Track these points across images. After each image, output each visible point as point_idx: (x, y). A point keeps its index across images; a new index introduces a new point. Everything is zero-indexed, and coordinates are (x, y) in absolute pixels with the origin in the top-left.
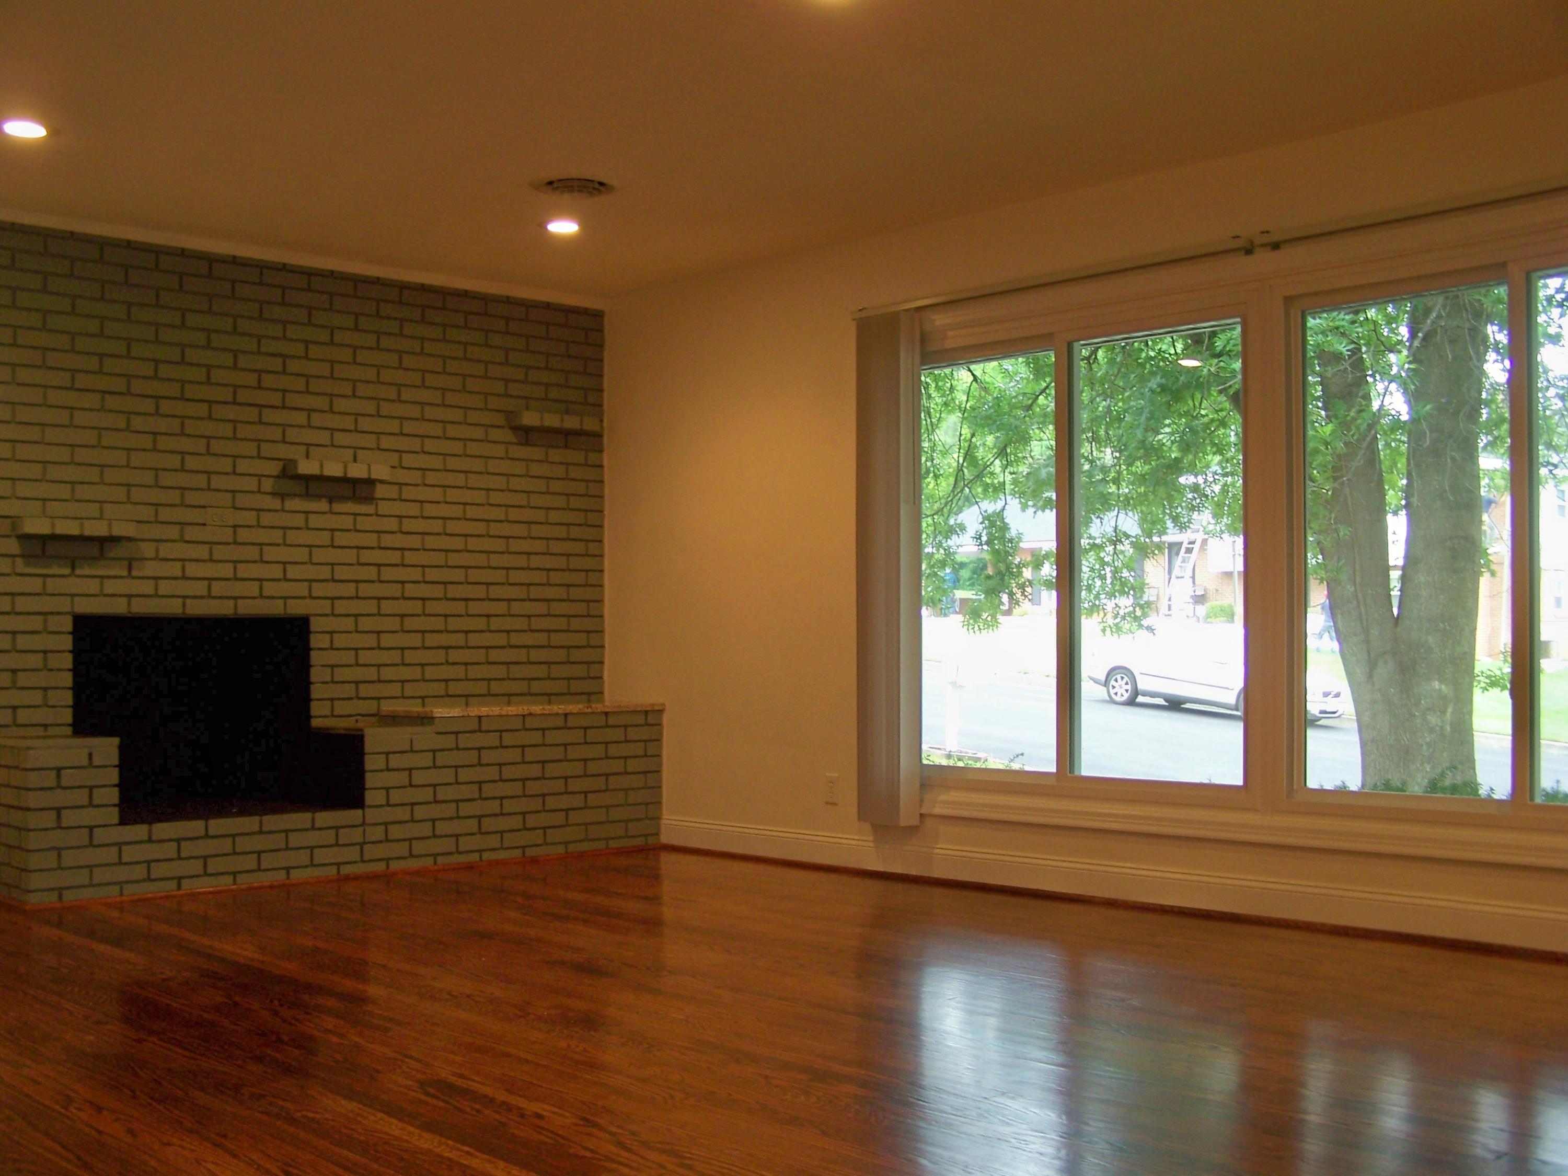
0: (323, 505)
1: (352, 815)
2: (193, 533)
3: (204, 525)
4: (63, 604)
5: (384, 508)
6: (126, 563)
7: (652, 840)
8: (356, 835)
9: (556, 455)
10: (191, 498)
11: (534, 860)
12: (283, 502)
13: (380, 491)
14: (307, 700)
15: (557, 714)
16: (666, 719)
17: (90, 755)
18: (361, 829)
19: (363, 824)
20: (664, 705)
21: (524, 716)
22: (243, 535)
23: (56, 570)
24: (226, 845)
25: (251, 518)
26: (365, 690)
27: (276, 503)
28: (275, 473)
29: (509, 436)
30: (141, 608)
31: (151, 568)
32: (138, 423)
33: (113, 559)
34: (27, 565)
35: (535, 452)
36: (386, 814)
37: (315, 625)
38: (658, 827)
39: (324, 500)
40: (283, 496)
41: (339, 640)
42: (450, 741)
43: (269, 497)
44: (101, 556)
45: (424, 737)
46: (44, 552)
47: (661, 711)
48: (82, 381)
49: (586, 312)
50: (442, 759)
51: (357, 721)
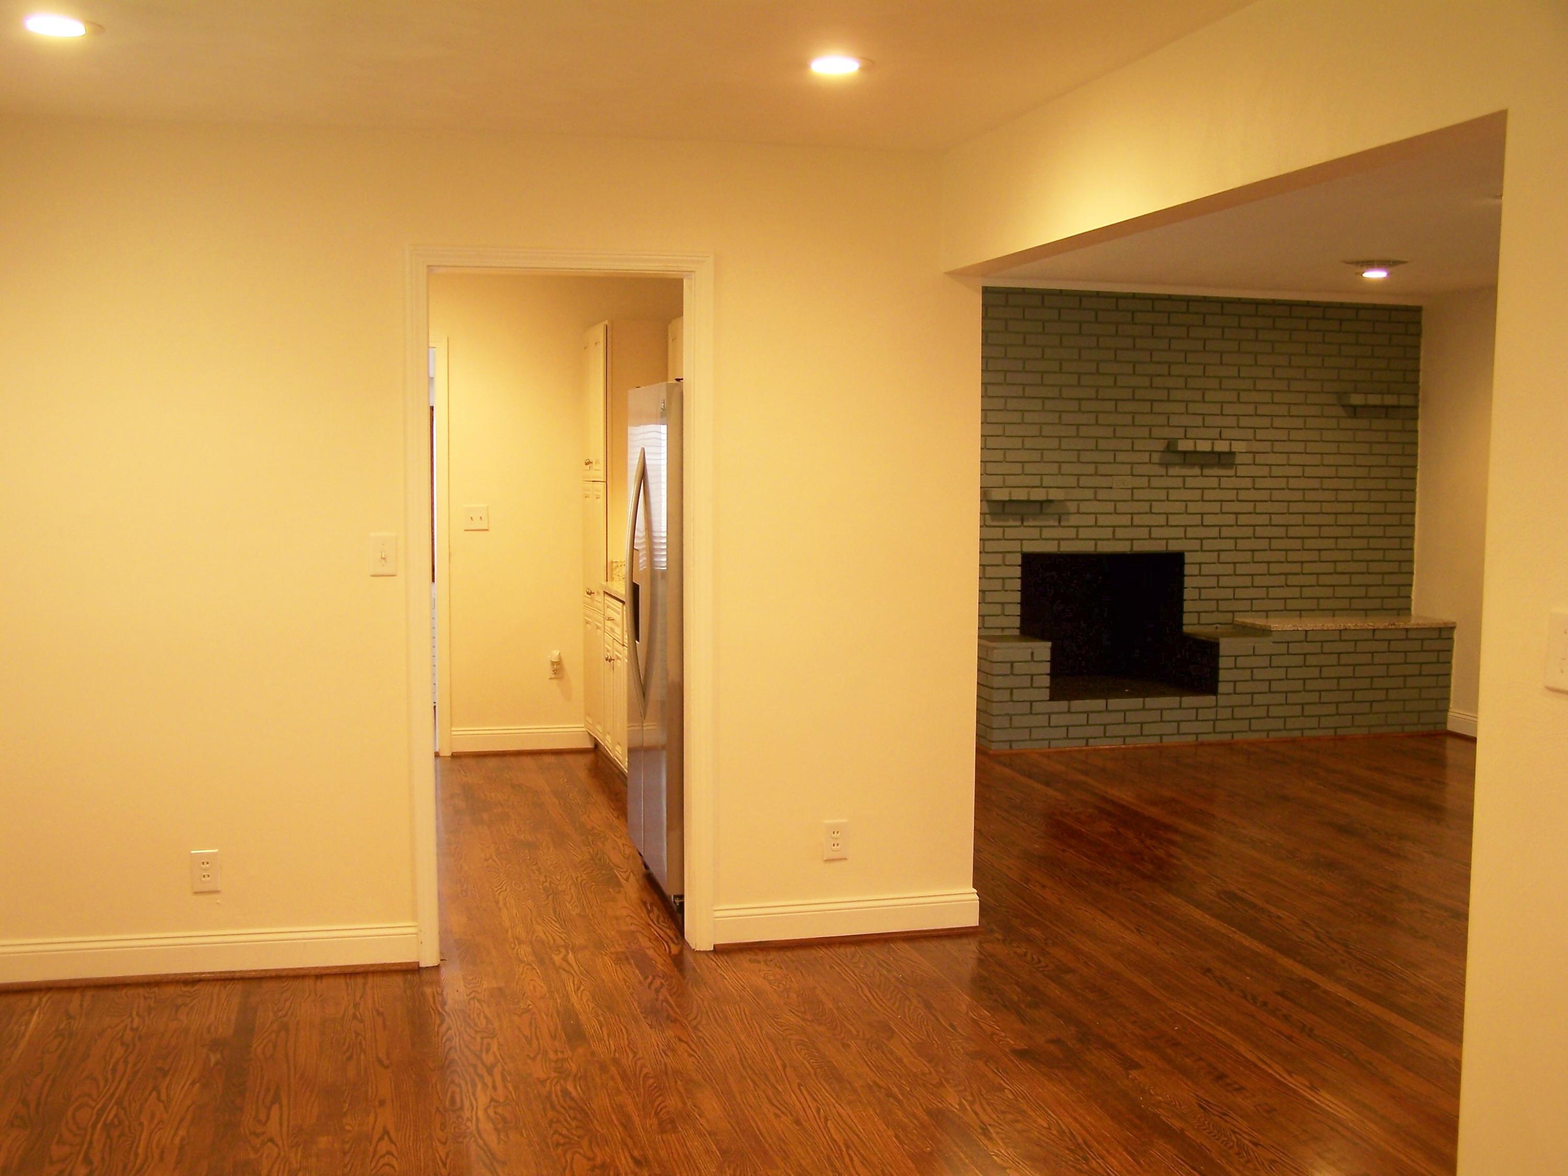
0: (1196, 471)
1: (1209, 700)
2: (1102, 495)
3: (1111, 488)
4: (1016, 546)
5: (1242, 471)
6: (1056, 517)
7: (1439, 727)
8: (1210, 714)
9: (1376, 424)
10: (1102, 469)
11: (1343, 738)
12: (1167, 470)
13: (1238, 459)
14: (1181, 612)
15: (1368, 630)
16: (1456, 635)
17: (1032, 654)
18: (1215, 709)
19: (1216, 706)
20: (1455, 623)
21: (1340, 631)
22: (1138, 494)
23: (1011, 523)
24: (1119, 717)
25: (1143, 482)
26: (1224, 606)
27: (1162, 471)
28: (1162, 450)
29: (1341, 412)
30: (1067, 547)
31: (1074, 520)
32: (1066, 418)
33: (1048, 514)
34: (993, 520)
35: (1363, 423)
36: (1236, 700)
37: (1188, 558)
38: (1446, 717)
39: (1196, 467)
40: (1167, 465)
41: (1206, 570)
42: (1283, 648)
43: (1157, 465)
44: (1041, 513)
45: (1264, 645)
46: (1003, 510)
47: (1452, 628)
48: (1029, 391)
49: (1406, 309)
50: (1276, 661)
51: (1217, 628)
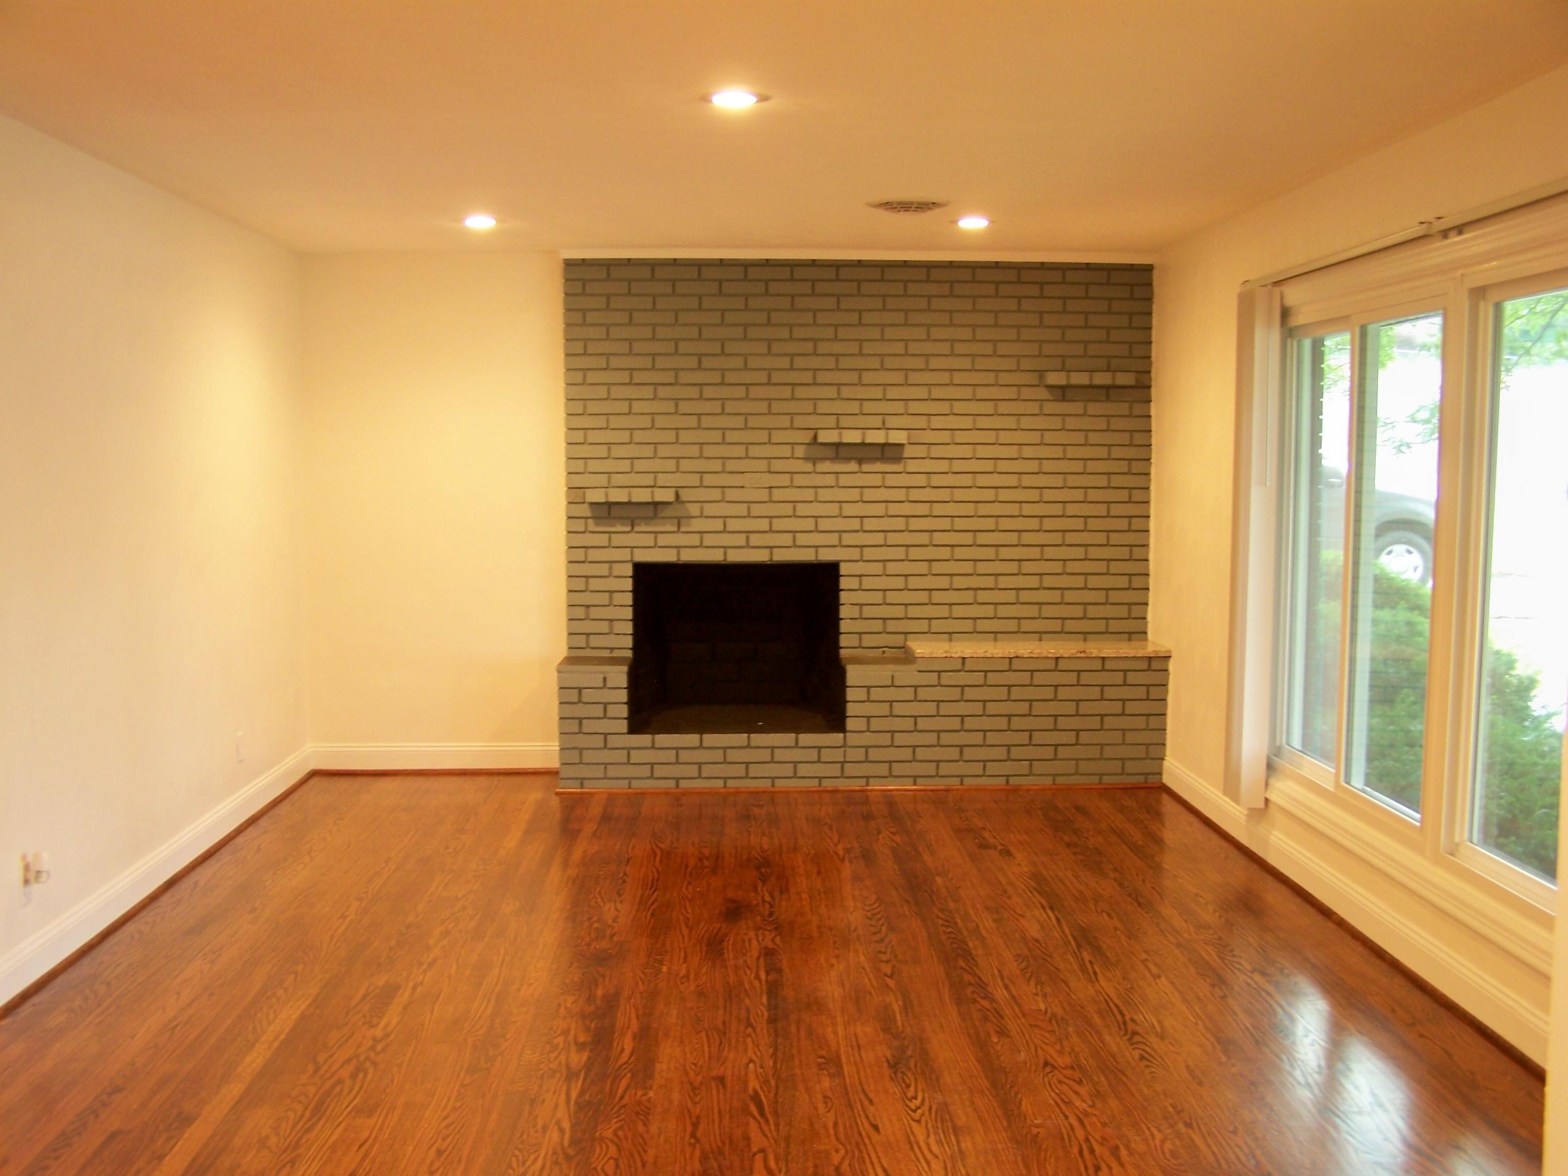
0: (853, 466)
1: (836, 738)
2: (731, 495)
3: (743, 487)
4: (625, 555)
5: (912, 466)
6: (676, 521)
7: (1151, 779)
8: (838, 755)
9: (1093, 408)
10: (731, 465)
11: (1016, 790)
12: (814, 465)
13: (908, 452)
14: (836, 633)
15: (1047, 658)
16: (1172, 666)
17: (605, 679)
18: (843, 749)
19: (844, 746)
20: (1170, 651)
21: (1010, 658)
22: (777, 495)
23: (619, 528)
24: (718, 756)
25: (784, 480)
26: (892, 626)
27: (808, 467)
28: (807, 441)
29: (1044, 394)
30: (689, 556)
31: (697, 525)
32: (684, 407)
33: (663, 518)
34: (597, 524)
35: (1075, 407)
36: (868, 739)
37: (844, 569)
38: (1161, 767)
39: (853, 462)
40: (814, 461)
41: (868, 583)
42: (932, 678)
43: (801, 461)
44: (655, 516)
45: (907, 675)
46: (609, 514)
47: (1168, 658)
48: (638, 377)
49: (1131, 268)
50: (923, 693)
51: (884, 652)
